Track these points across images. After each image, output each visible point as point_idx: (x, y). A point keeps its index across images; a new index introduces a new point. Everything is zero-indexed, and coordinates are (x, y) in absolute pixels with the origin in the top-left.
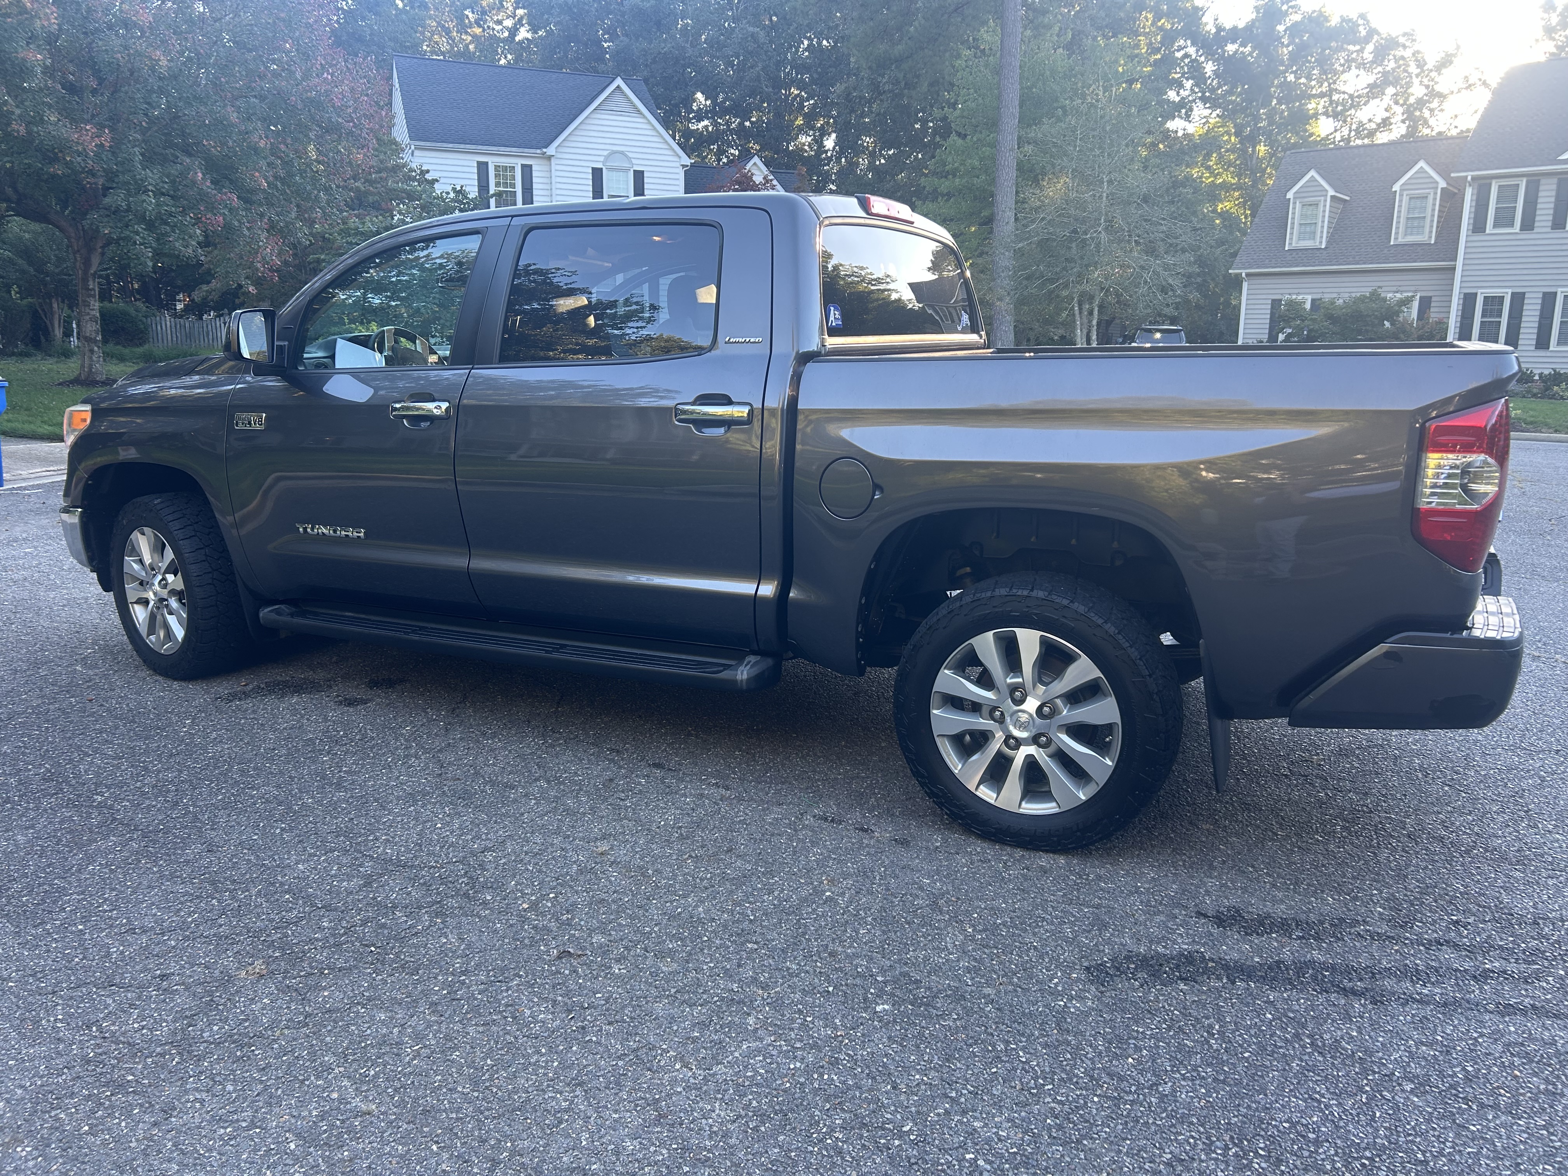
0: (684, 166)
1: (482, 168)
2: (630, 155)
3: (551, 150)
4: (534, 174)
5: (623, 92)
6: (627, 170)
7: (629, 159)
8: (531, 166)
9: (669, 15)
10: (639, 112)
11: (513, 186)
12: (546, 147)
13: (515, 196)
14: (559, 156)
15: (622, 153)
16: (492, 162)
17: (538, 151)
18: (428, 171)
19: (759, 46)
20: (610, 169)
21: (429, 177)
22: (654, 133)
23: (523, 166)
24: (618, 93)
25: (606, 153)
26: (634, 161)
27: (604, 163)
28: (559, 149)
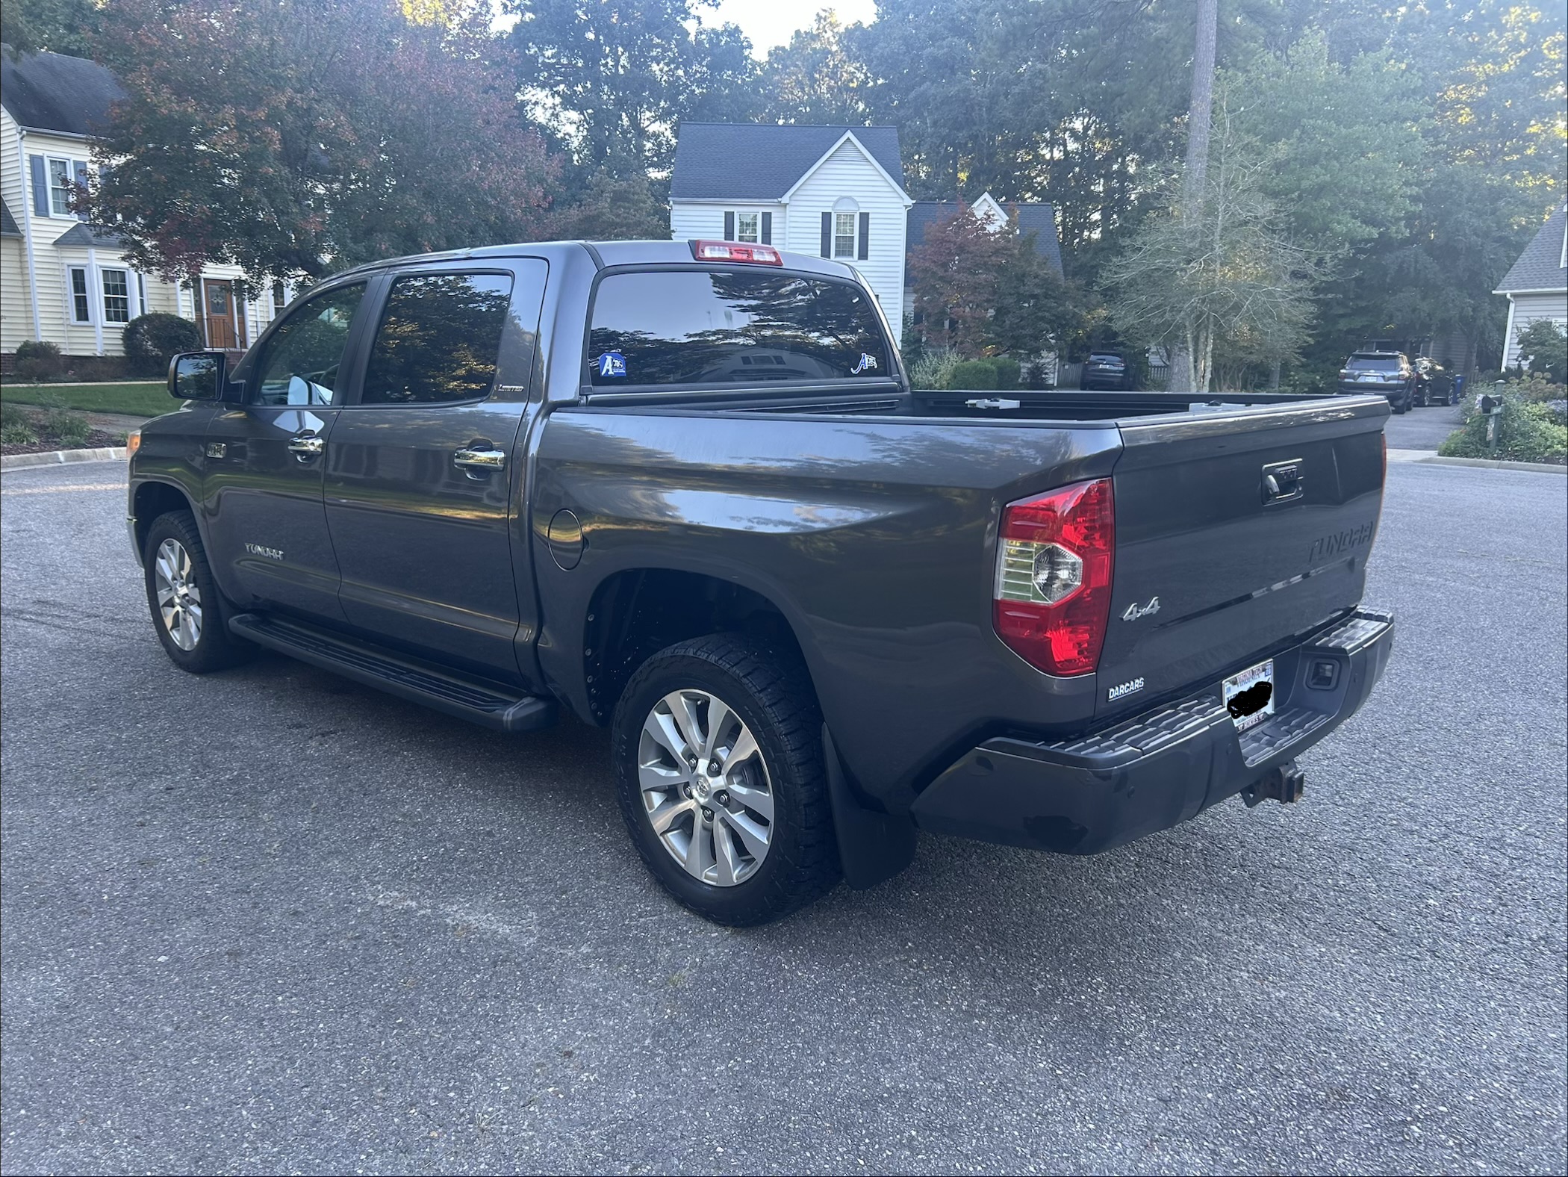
0: (906, 207)
1: (729, 217)
2: (858, 199)
3: (785, 199)
4: (772, 220)
5: (852, 143)
6: (852, 214)
7: (856, 203)
8: (769, 214)
10: (867, 160)
11: (754, 231)
12: (782, 197)
14: (793, 203)
15: (849, 198)
16: (737, 211)
17: (775, 200)
20: (838, 213)
22: (880, 178)
23: (764, 214)
24: (848, 146)
25: (835, 199)
26: (860, 205)
27: (833, 207)
28: (794, 198)
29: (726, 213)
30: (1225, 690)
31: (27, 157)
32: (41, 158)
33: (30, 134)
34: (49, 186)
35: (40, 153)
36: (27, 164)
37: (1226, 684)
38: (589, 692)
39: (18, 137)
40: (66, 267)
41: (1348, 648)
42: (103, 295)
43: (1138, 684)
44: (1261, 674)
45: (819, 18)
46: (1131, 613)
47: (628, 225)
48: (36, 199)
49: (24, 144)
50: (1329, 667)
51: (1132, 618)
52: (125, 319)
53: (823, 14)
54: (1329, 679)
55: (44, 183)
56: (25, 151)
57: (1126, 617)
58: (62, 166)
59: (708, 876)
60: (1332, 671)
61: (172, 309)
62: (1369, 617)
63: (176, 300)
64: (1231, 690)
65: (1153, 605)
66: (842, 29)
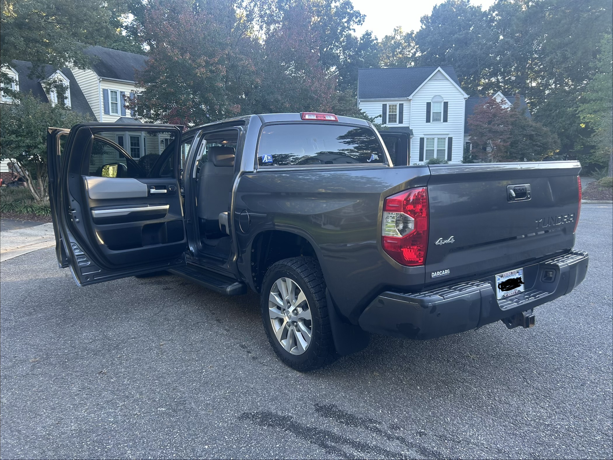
0: (465, 98)
1: (384, 106)
2: (443, 96)
3: (410, 97)
4: (404, 107)
5: (441, 72)
6: (440, 102)
7: (442, 98)
8: (403, 104)
9: (471, 39)
10: (447, 79)
11: (396, 112)
12: (409, 96)
13: (396, 116)
14: (414, 99)
15: (439, 96)
16: (388, 104)
17: (406, 98)
18: (361, 110)
19: (510, 46)
20: (434, 102)
21: (361, 111)
23: (400, 104)
24: (439, 73)
25: (433, 96)
26: (444, 98)
27: (432, 100)
28: (414, 97)
29: (383, 105)
30: (497, 279)
31: (101, 90)
32: (107, 90)
33: (104, 80)
34: (110, 101)
35: (106, 88)
36: (102, 93)
37: (497, 276)
38: (253, 279)
39: (98, 81)
40: (116, 135)
41: (559, 265)
42: (130, 147)
43: (447, 272)
44: (516, 274)
45: (395, 30)
46: (439, 242)
47: (346, 110)
48: (105, 107)
49: (101, 84)
50: (551, 273)
51: (440, 244)
52: (139, 157)
53: (397, 29)
54: (551, 278)
55: (108, 100)
56: (101, 87)
57: (437, 243)
58: (115, 93)
59: (293, 351)
60: (553, 274)
61: (156, 152)
62: (576, 254)
63: (158, 148)
64: (500, 279)
65: (451, 240)
66: (404, 34)
